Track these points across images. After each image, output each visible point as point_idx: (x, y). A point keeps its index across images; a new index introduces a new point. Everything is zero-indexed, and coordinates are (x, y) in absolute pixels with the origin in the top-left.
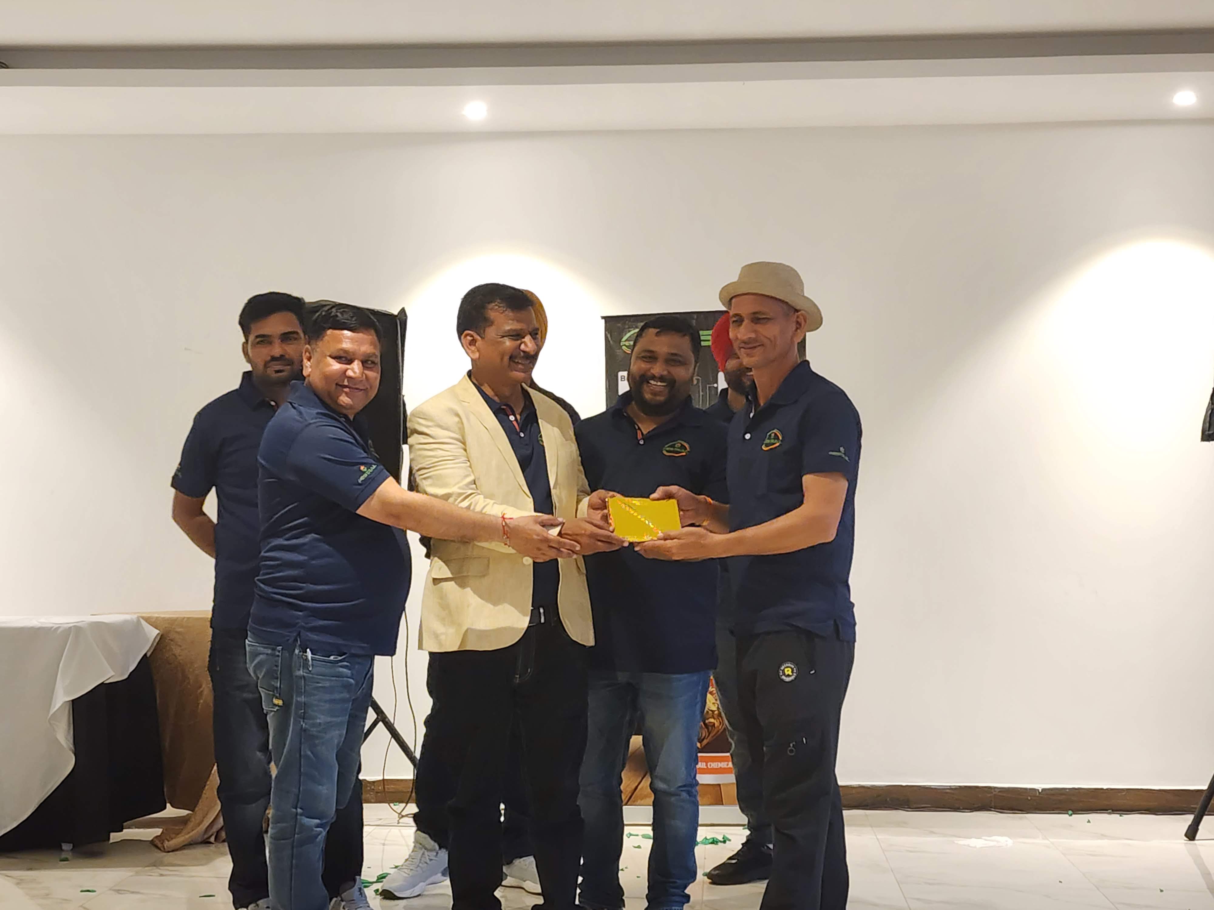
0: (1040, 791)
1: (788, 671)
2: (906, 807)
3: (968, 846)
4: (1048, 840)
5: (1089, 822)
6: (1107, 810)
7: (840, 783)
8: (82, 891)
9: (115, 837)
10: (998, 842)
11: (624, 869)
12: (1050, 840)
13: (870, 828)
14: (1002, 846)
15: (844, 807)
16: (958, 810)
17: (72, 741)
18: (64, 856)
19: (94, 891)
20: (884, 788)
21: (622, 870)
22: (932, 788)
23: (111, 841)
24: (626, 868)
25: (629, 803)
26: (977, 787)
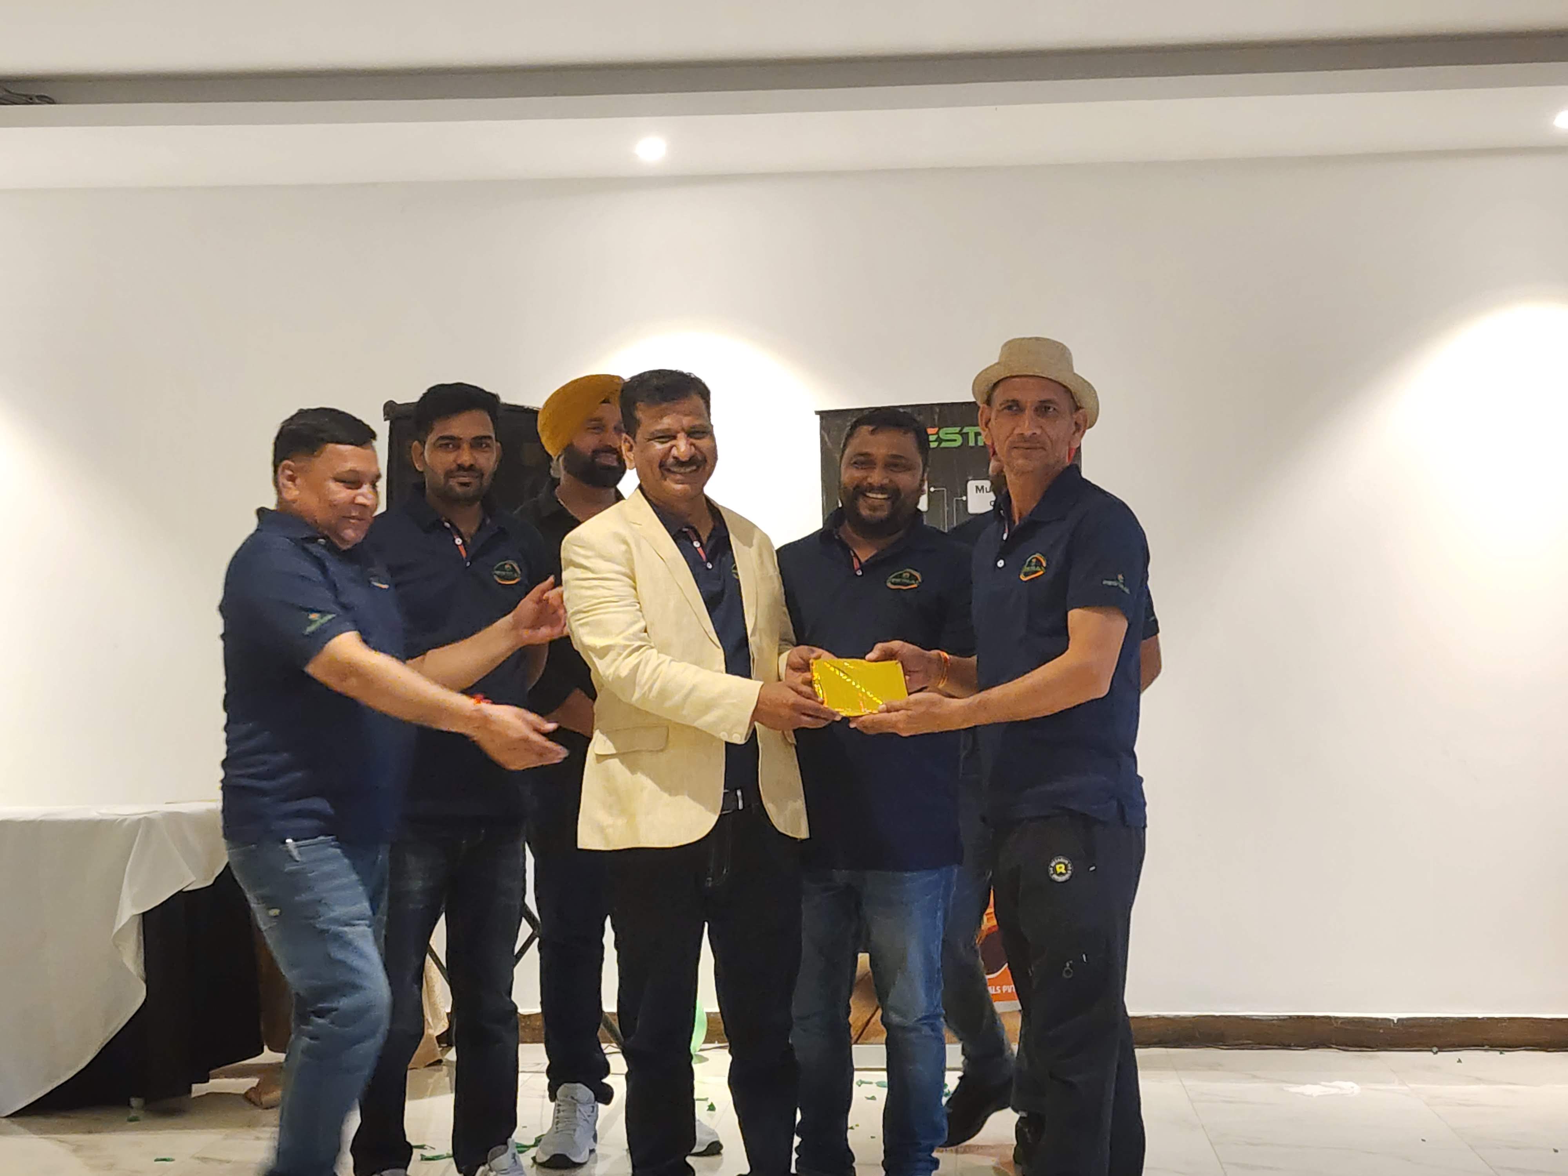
0: (1396, 1022)
1: (1061, 868)
2: (1221, 1044)
3: (1303, 1094)
4: (1407, 1086)
5: (1460, 1061)
6: (1483, 1046)
7: (1130, 1013)
8: (157, 1160)
9: (198, 1089)
10: (1340, 1088)
11: (854, 1127)
12: (1410, 1085)
13: (1175, 1072)
14: (1347, 1094)
15: (1137, 1044)
16: (1289, 1048)
17: (142, 967)
18: (133, 1114)
19: (172, 1160)
20: (1191, 1019)
21: (852, 1128)
22: (1253, 1020)
23: (193, 1095)
24: (857, 1126)
25: (859, 1042)
26: (1313, 1017)
